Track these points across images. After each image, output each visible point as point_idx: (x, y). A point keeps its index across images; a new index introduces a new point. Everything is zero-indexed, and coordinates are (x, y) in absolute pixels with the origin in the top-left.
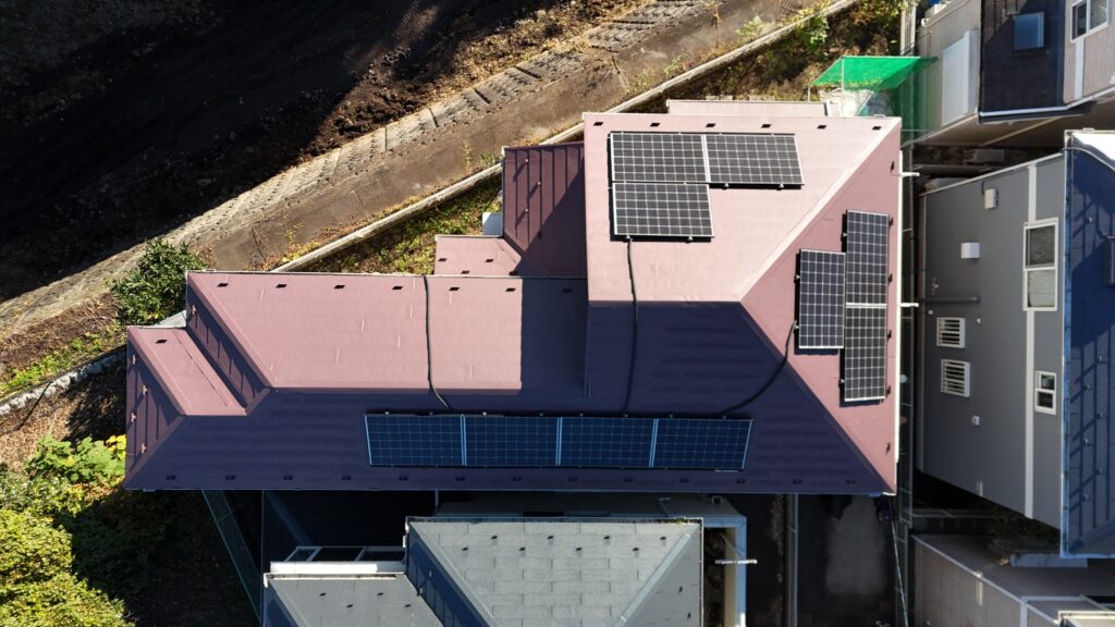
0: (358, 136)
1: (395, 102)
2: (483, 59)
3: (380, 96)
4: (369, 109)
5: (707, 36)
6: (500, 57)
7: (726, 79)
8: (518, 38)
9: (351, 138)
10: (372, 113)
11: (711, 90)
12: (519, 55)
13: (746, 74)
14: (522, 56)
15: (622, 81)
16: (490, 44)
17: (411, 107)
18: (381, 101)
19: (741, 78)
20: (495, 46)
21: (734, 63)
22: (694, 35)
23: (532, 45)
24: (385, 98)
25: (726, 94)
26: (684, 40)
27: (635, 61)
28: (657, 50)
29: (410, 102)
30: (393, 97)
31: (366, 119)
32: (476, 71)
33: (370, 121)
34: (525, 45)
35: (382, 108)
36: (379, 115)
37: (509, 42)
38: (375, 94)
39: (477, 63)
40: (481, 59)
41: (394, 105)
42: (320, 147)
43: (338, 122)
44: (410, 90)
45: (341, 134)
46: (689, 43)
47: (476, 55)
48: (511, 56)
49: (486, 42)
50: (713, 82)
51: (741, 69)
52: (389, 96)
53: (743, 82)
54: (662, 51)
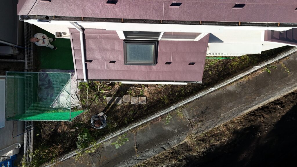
0: (275, 101)
1: (259, 115)
2: (221, 134)
3: (265, 118)
4: (270, 112)
5: (141, 138)
6: (214, 135)
7: (134, 114)
8: (206, 143)
9: (278, 100)
10: (269, 111)
11: (143, 108)
12: (206, 136)
13: (123, 117)
14: (204, 135)
15: (187, 114)
16: (218, 141)
17: (252, 113)
18: (265, 116)
19: (126, 114)
20: (216, 140)
21: (130, 122)
22: (148, 139)
23: (200, 140)
24: (264, 117)
25: (134, 105)
26: (154, 136)
27: (180, 126)
28: (168, 131)
29: (253, 115)
30: (260, 118)
31: (271, 108)
32: (224, 129)
33: (270, 107)
34: (203, 140)
35: (265, 113)
36: (267, 110)
37: (210, 141)
38: (267, 119)
39: (224, 132)
40: (222, 134)
41: (260, 114)
42: (291, 96)
43: (283, 107)
44: (253, 121)
45: (282, 102)
46: (151, 135)
47: (224, 136)
48: (209, 135)
49: (220, 141)
50: (142, 112)
51: (126, 119)
52: (262, 118)
53: (125, 113)
54: (165, 130)
